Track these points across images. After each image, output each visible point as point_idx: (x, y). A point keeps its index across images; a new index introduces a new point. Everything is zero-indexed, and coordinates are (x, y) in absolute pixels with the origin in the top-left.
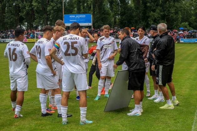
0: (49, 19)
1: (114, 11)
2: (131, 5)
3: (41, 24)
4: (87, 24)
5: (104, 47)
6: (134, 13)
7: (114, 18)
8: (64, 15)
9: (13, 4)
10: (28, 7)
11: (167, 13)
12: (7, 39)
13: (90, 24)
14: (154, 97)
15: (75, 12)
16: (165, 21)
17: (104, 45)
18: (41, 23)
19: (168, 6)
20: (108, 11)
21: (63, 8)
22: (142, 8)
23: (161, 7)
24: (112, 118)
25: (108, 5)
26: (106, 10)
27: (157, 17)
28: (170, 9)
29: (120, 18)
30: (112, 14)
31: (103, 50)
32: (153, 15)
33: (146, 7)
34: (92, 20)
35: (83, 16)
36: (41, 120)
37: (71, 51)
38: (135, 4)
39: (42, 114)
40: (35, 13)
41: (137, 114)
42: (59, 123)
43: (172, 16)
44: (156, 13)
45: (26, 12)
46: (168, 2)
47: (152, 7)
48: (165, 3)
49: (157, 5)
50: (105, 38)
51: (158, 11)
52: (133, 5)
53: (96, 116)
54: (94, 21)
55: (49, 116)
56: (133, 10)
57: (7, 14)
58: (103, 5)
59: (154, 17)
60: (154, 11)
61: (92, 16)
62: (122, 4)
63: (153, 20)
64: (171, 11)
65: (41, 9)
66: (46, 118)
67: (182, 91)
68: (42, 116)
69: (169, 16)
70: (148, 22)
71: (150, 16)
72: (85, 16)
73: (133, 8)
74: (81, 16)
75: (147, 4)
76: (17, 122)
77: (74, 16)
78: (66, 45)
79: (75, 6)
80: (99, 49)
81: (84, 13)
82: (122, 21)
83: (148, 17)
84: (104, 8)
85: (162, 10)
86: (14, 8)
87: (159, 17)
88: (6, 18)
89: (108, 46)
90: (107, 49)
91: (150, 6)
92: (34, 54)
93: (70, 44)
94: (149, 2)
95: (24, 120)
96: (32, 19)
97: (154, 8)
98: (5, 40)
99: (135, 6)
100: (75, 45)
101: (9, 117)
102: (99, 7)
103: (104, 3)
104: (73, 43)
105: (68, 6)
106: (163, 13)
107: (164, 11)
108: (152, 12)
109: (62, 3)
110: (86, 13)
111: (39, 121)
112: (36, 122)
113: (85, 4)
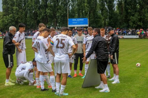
0: (58, 22)
1: (104, 16)
2: (117, 11)
3: (52, 26)
4: (85, 25)
5: (87, 42)
6: (119, 17)
7: (104, 21)
8: (68, 19)
9: (32, 12)
10: (43, 13)
11: (142, 17)
12: (28, 36)
13: (87, 25)
14: (113, 79)
15: (76, 17)
16: (141, 23)
17: (88, 41)
18: (52, 24)
19: (143, 12)
20: (100, 16)
21: (68, 14)
22: (124, 13)
23: (138, 12)
24: (91, 93)
25: (100, 12)
26: (98, 15)
27: (136, 20)
28: (145, 14)
29: (109, 21)
30: (103, 18)
31: (87, 44)
32: (133, 18)
33: (127, 13)
34: (88, 22)
35: (82, 20)
36: (40, 93)
37: (60, 45)
38: (119, 11)
39: (41, 89)
40: (48, 18)
41: (106, 91)
42: (52, 96)
43: (146, 19)
44: (135, 17)
45: (41, 17)
46: (143, 9)
47: (132, 13)
48: (142, 10)
49: (136, 12)
50: (89, 36)
51: (136, 16)
52: (118, 12)
53: (79, 91)
54: (90, 23)
55: (46, 91)
56: (118, 15)
57: (28, 18)
58: (96, 12)
59: (133, 20)
60: (133, 15)
61: (88, 20)
62: (110, 11)
63: (132, 22)
64: (146, 15)
65: (52, 15)
66: (44, 92)
67: (146, 74)
68: (41, 91)
69: (144, 19)
70: (129, 23)
71: (130, 19)
72: (83, 20)
73: (118, 14)
74: (80, 20)
75: (128, 11)
76: (23, 95)
77: (76, 20)
78: (57, 41)
79: (76, 12)
80: (85, 43)
81: (82, 18)
82: (110, 23)
83: (129, 20)
84: (97, 14)
85: (139, 15)
86: (33, 14)
87: (137, 20)
88: (28, 21)
89: (90, 41)
90: (89, 44)
91: (130, 12)
92: (35, 47)
93: (60, 41)
94: (129, 9)
95: (29, 93)
96: (46, 22)
97: (134, 13)
98: (27, 37)
99: (119, 12)
100: (63, 41)
101: (19, 91)
102: (93, 13)
103: (97, 10)
104: (62, 40)
105: (71, 12)
106: (140, 17)
107: (141, 16)
108: (131, 16)
109: (67, 10)
110: (84, 17)
111: (39, 95)
112: (36, 95)
113: (84, 11)
